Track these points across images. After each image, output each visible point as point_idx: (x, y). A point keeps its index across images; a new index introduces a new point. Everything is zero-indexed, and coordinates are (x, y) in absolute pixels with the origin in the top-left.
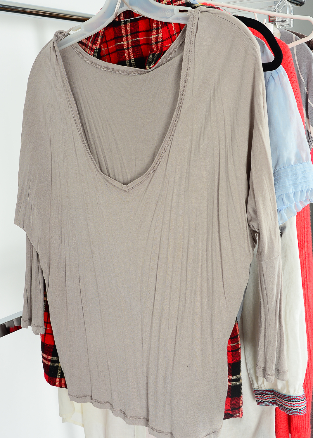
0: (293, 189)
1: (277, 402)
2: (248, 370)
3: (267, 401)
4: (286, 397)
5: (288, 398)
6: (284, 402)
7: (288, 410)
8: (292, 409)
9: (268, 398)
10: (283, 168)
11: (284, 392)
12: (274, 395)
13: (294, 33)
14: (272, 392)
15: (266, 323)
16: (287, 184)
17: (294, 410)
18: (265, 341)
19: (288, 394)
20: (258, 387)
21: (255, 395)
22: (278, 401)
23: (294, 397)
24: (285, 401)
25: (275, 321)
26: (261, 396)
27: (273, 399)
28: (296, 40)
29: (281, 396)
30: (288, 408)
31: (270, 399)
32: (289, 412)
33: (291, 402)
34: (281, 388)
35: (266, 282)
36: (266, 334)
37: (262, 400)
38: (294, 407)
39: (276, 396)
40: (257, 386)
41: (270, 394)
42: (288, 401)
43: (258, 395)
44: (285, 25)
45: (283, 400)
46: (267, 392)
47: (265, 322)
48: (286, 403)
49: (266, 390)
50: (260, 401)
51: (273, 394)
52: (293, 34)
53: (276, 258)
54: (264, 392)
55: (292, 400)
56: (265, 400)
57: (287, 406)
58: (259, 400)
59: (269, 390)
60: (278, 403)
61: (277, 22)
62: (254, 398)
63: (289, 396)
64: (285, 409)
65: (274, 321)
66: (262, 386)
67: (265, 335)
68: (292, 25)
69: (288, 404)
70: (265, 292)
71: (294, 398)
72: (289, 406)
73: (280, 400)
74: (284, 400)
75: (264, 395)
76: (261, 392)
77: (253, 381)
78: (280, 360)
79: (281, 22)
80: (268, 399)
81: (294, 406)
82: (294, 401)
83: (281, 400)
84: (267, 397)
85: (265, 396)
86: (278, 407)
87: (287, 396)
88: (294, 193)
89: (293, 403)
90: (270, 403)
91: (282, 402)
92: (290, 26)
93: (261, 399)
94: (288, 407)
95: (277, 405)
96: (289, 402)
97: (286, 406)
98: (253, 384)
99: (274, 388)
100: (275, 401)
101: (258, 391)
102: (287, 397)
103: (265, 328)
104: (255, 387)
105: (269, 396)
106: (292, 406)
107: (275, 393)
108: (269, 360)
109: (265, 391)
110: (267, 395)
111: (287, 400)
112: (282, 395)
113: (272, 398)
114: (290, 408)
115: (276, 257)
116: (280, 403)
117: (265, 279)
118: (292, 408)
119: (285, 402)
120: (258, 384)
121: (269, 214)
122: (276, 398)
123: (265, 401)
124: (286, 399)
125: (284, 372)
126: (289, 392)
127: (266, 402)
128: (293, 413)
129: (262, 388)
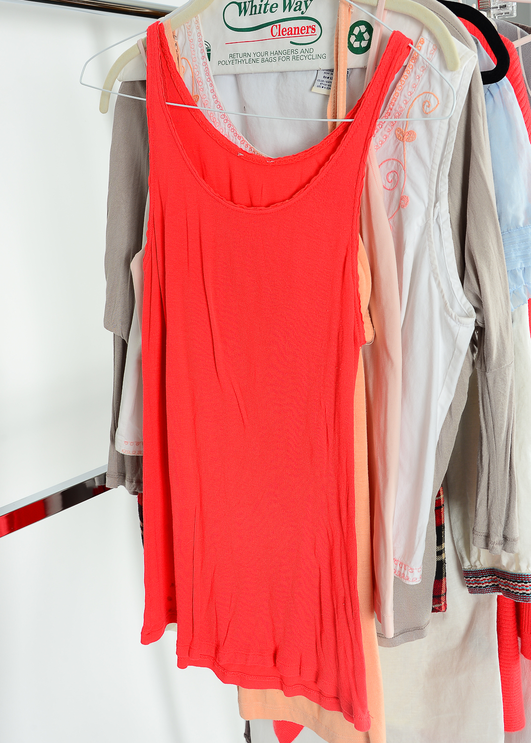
0: (521, 263)
1: (500, 586)
2: (455, 542)
3: (484, 585)
4: (514, 577)
5: (518, 577)
6: (512, 584)
7: (518, 595)
8: (525, 593)
9: (485, 581)
10: (507, 232)
11: (513, 570)
12: (495, 577)
13: (518, 25)
14: (493, 571)
15: (491, 465)
16: (513, 256)
17: (527, 594)
18: (488, 493)
19: (519, 572)
20: (470, 567)
21: (466, 578)
22: (502, 583)
23: (527, 575)
24: (514, 582)
25: (505, 462)
26: (474, 580)
27: (493, 583)
28: (523, 36)
29: (507, 575)
30: (518, 593)
31: (489, 583)
32: (520, 598)
33: (523, 584)
34: (508, 564)
35: (493, 402)
36: (491, 482)
37: (477, 585)
38: (527, 590)
39: (498, 577)
40: (469, 564)
41: (489, 576)
42: (519, 582)
43: (471, 578)
44: (504, 14)
45: (510, 581)
46: (484, 572)
47: (489, 464)
48: (514, 586)
49: (483, 570)
50: (474, 587)
51: (495, 575)
52: (517, 27)
53: (508, 366)
54: (479, 573)
55: (525, 580)
56: (481, 585)
57: (517, 589)
58: (472, 585)
59: (488, 570)
60: (503, 587)
61: (493, 8)
62: (463, 585)
63: (519, 575)
64: (514, 595)
65: (503, 462)
66: (478, 564)
67: (488, 483)
68: (514, 14)
69: (518, 587)
70: (490, 418)
71: (528, 578)
72: (520, 590)
73: (505, 583)
74: (512, 581)
75: (480, 578)
76: (475, 573)
77: (462, 558)
78: (508, 522)
79: (499, 8)
80: (486, 583)
81: (528, 588)
82: (528, 581)
83: (507, 582)
84: (485, 579)
85: (482, 579)
86: (501, 594)
87: (516, 575)
88: (523, 269)
89: (526, 585)
90: (489, 588)
91: (508, 586)
92: (512, 15)
93: (476, 583)
94: (518, 591)
95: (500, 592)
96: (520, 584)
97: (515, 589)
98: (463, 562)
99: (496, 566)
100: (498, 585)
101: (471, 571)
102: (516, 577)
103: (489, 474)
104: (467, 565)
105: (488, 578)
106: (524, 589)
107: (498, 573)
108: (495, 521)
109: (481, 570)
110: (485, 578)
111: (516, 581)
112: (509, 574)
113: (493, 581)
114: (521, 592)
115: (508, 364)
116: (505, 586)
117: (492, 398)
118: (525, 591)
119: (514, 584)
120: (470, 562)
121: (499, 299)
122: (499, 580)
123: (481, 587)
124: (515, 579)
125: (514, 540)
126: (519, 569)
127: (484, 587)
128: (525, 599)
129: (476, 567)
